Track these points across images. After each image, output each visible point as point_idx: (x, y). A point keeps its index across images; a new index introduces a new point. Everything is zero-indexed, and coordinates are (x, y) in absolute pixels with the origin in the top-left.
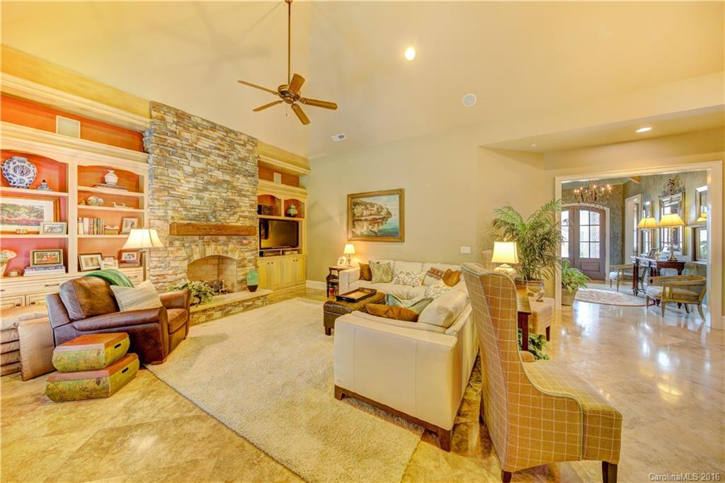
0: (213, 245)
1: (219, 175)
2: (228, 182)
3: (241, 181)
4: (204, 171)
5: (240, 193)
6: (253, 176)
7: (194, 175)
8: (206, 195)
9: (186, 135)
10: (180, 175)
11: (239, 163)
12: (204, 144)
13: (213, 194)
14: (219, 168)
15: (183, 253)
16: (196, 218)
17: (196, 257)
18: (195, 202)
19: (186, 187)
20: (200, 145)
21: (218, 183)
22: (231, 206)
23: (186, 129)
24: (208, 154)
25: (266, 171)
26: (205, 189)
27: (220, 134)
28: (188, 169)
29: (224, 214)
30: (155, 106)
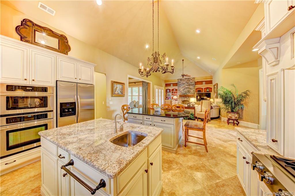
0: (186, 98)
1: (187, 86)
2: (188, 87)
3: (191, 87)
4: (184, 87)
5: (191, 89)
6: (194, 85)
7: (183, 88)
8: (184, 90)
9: (182, 82)
10: (181, 88)
11: (191, 84)
12: (184, 82)
13: (186, 90)
14: (187, 85)
15: (181, 99)
16: (183, 94)
17: (183, 100)
18: (183, 92)
19: (182, 90)
20: (184, 83)
21: (186, 88)
22: (189, 92)
23: (182, 81)
24: (185, 84)
25: (197, 83)
26: (184, 89)
27: (187, 80)
28: (182, 87)
29: (188, 93)
30: (178, 80)
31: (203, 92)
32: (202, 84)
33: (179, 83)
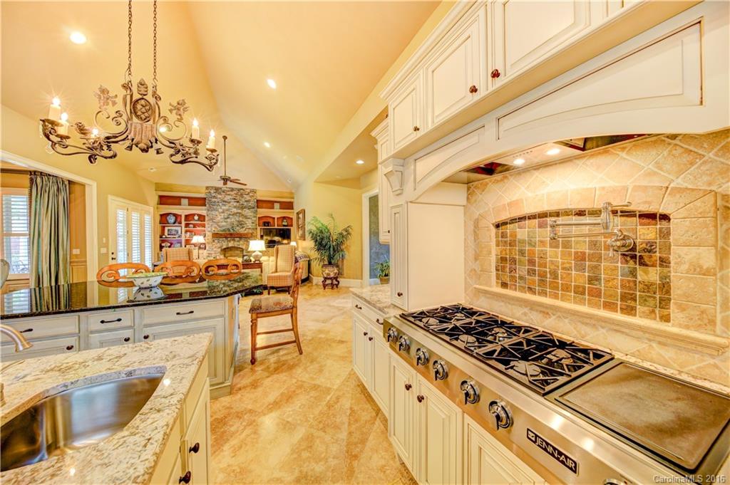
0: (232, 242)
1: (235, 210)
2: (240, 213)
3: (247, 212)
4: (227, 210)
5: (246, 217)
6: (253, 208)
7: (223, 212)
8: (228, 220)
9: (219, 196)
10: (217, 213)
11: (245, 204)
12: (227, 198)
13: (233, 220)
14: (235, 207)
15: (219, 245)
16: (224, 230)
17: (224, 247)
18: (224, 224)
19: (219, 218)
20: (225, 199)
21: (235, 214)
22: (241, 224)
23: (220, 194)
24: (229, 203)
25: (260, 203)
26: (228, 218)
27: (235, 192)
28: (220, 210)
29: (238, 228)
30: (207, 188)
31: (276, 227)
32: (273, 208)
33: (213, 200)
